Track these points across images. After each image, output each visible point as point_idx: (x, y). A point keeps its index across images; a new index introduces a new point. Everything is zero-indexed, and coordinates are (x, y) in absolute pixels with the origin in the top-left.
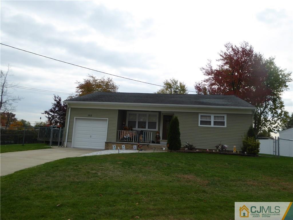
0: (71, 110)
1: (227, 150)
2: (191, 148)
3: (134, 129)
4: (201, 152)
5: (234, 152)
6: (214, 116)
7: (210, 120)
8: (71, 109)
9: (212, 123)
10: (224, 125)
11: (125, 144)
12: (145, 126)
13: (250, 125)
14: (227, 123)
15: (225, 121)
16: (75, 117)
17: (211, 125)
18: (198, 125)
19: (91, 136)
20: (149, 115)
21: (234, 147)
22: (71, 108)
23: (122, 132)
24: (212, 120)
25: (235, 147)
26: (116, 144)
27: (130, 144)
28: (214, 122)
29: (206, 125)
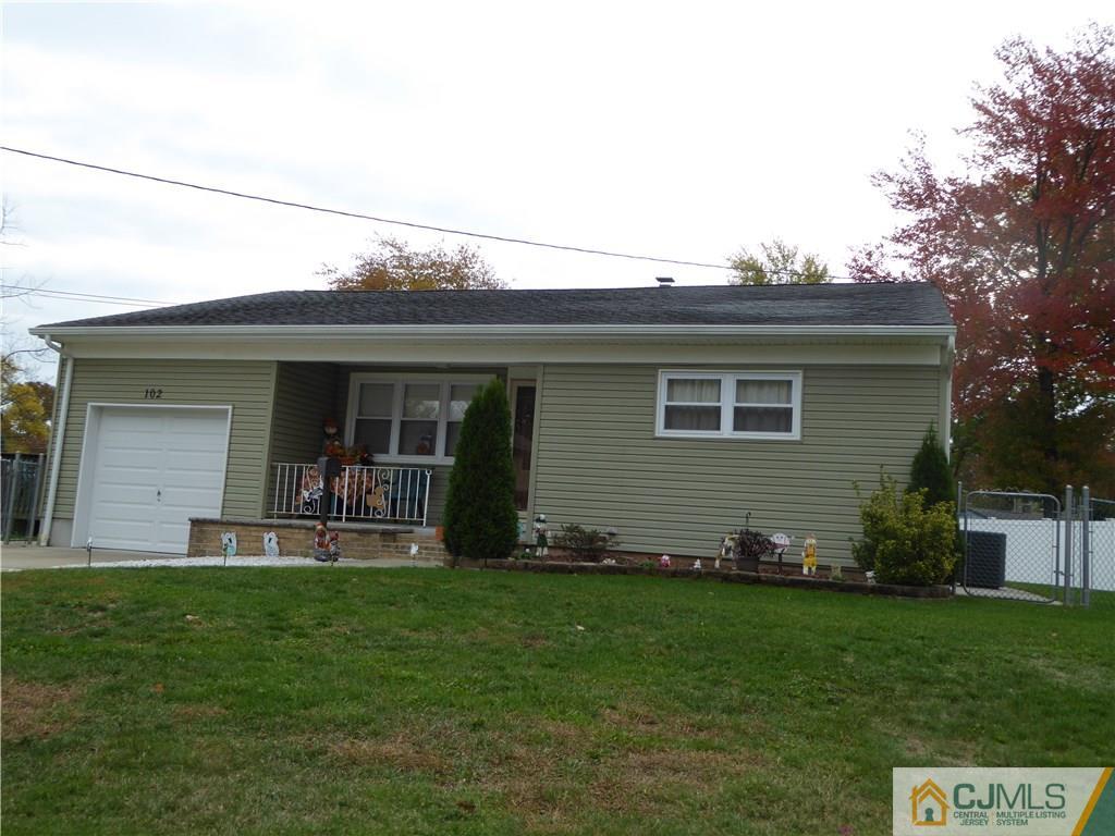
0: (74, 371)
1: (785, 559)
2: (585, 549)
3: (380, 458)
4: (623, 571)
5: (805, 571)
6: (738, 381)
7: (719, 401)
8: (74, 365)
9: (727, 418)
10: (788, 429)
11: (279, 526)
12: (433, 441)
13: (926, 427)
14: (803, 419)
15: (796, 405)
16: (90, 404)
17: (718, 429)
18: (653, 431)
19: (159, 493)
20: (452, 387)
21: (808, 541)
22: (75, 360)
23: (291, 469)
24: (728, 404)
25: (814, 541)
26: (239, 528)
27: (300, 527)
28: (737, 410)
29: (698, 428)
